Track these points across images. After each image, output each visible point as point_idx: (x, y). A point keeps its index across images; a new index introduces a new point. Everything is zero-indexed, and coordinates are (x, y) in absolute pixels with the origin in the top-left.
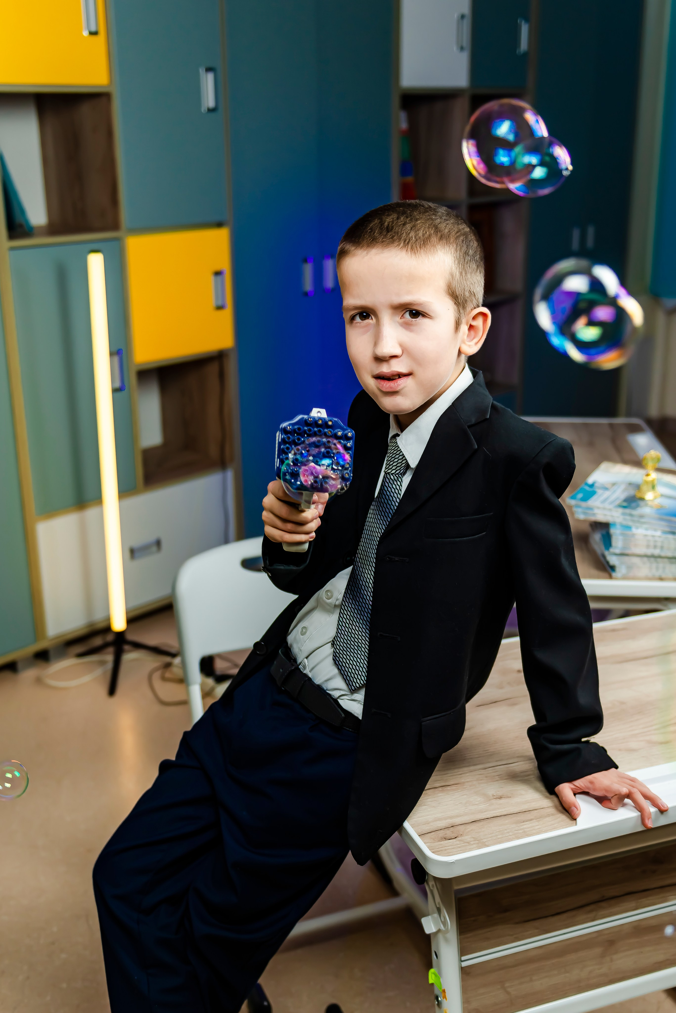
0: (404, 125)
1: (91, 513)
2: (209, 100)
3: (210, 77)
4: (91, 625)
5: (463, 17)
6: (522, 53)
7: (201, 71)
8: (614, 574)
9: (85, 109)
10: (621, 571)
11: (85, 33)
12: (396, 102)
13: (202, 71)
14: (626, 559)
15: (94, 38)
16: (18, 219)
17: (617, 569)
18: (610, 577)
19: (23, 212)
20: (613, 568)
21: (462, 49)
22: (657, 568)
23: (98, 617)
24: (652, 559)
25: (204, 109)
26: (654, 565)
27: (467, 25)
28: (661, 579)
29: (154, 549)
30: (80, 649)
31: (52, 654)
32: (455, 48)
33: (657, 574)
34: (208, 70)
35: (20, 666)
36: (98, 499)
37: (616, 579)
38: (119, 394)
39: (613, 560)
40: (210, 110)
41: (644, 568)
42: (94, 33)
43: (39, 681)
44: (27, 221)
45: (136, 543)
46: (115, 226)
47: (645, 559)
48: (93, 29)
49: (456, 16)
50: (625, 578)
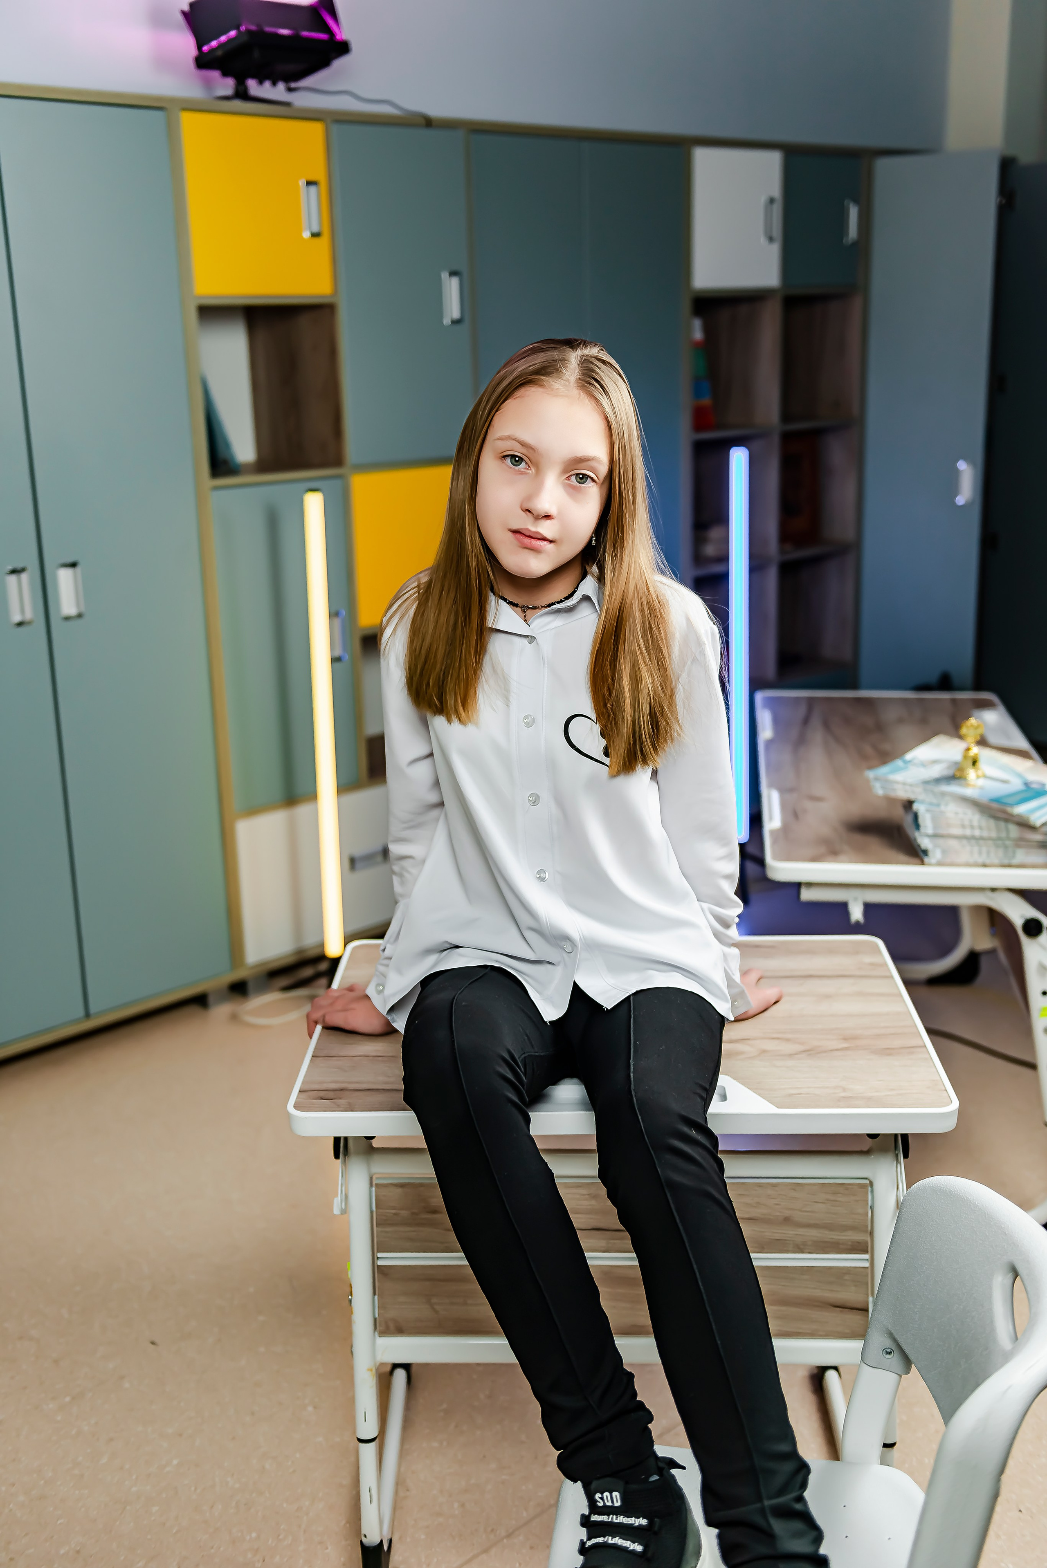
0: (698, 335)
1: (302, 810)
2: (453, 308)
3: (455, 282)
4: (300, 951)
5: (772, 201)
6: (850, 243)
7: (443, 275)
8: (926, 860)
9: (303, 321)
10: (935, 855)
11: (306, 235)
12: (686, 306)
13: (445, 275)
14: (940, 841)
15: (316, 240)
16: (222, 453)
17: (930, 853)
18: (922, 863)
19: (227, 445)
20: (925, 852)
21: (771, 239)
22: (980, 853)
23: (309, 941)
24: (973, 842)
25: (447, 321)
26: (976, 849)
27: (777, 210)
28: (984, 865)
29: (380, 858)
30: (285, 981)
31: (251, 986)
32: (763, 240)
33: (980, 860)
34: (453, 274)
35: (211, 999)
36: (312, 796)
37: (930, 865)
38: (337, 665)
39: (924, 842)
40: (455, 322)
41: (966, 852)
42: (315, 235)
43: (234, 1018)
44: (232, 456)
45: (359, 851)
46: (337, 460)
47: (965, 842)
48: (315, 229)
49: (763, 199)
50: (940, 864)
